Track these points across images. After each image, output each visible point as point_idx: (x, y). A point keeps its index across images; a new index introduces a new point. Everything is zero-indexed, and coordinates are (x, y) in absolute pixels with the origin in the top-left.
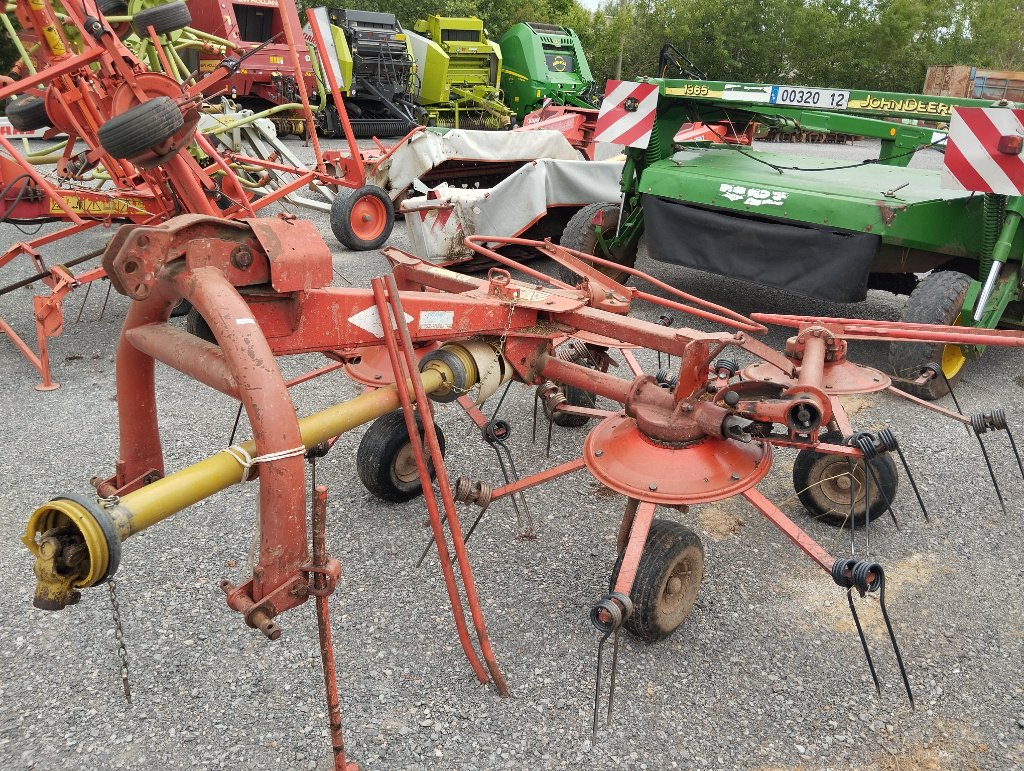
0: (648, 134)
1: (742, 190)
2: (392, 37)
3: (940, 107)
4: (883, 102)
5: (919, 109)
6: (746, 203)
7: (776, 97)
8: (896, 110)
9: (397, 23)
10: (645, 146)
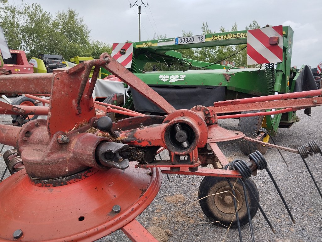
0: (131, 62)
1: (168, 77)
2: (61, 63)
3: (242, 35)
4: (219, 37)
5: (233, 37)
6: (170, 81)
7: (177, 42)
8: (224, 39)
9: (63, 58)
10: (130, 67)
